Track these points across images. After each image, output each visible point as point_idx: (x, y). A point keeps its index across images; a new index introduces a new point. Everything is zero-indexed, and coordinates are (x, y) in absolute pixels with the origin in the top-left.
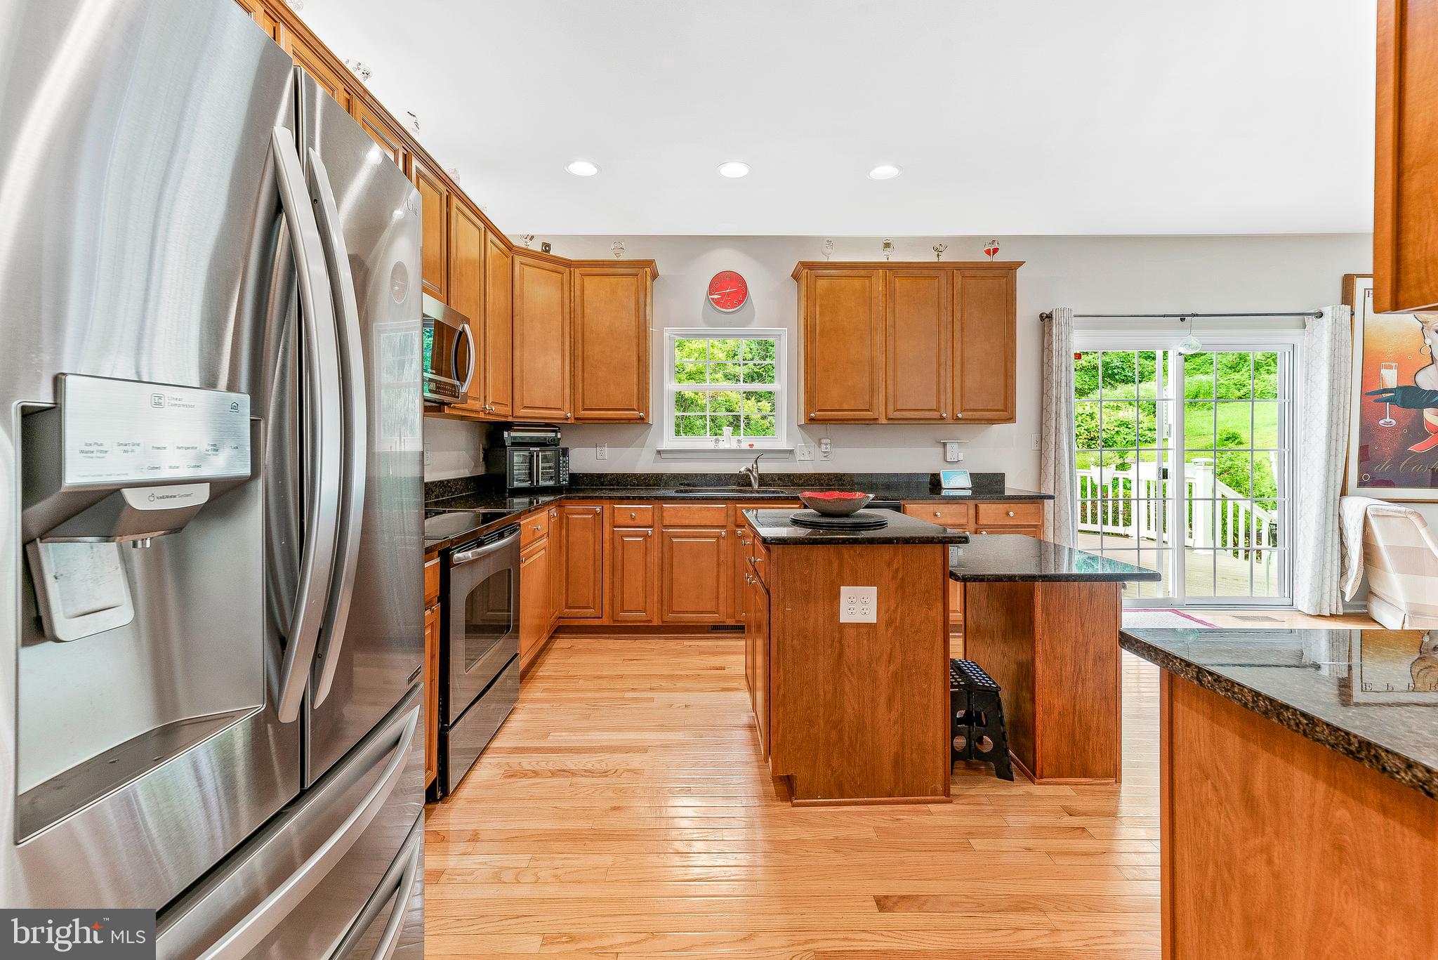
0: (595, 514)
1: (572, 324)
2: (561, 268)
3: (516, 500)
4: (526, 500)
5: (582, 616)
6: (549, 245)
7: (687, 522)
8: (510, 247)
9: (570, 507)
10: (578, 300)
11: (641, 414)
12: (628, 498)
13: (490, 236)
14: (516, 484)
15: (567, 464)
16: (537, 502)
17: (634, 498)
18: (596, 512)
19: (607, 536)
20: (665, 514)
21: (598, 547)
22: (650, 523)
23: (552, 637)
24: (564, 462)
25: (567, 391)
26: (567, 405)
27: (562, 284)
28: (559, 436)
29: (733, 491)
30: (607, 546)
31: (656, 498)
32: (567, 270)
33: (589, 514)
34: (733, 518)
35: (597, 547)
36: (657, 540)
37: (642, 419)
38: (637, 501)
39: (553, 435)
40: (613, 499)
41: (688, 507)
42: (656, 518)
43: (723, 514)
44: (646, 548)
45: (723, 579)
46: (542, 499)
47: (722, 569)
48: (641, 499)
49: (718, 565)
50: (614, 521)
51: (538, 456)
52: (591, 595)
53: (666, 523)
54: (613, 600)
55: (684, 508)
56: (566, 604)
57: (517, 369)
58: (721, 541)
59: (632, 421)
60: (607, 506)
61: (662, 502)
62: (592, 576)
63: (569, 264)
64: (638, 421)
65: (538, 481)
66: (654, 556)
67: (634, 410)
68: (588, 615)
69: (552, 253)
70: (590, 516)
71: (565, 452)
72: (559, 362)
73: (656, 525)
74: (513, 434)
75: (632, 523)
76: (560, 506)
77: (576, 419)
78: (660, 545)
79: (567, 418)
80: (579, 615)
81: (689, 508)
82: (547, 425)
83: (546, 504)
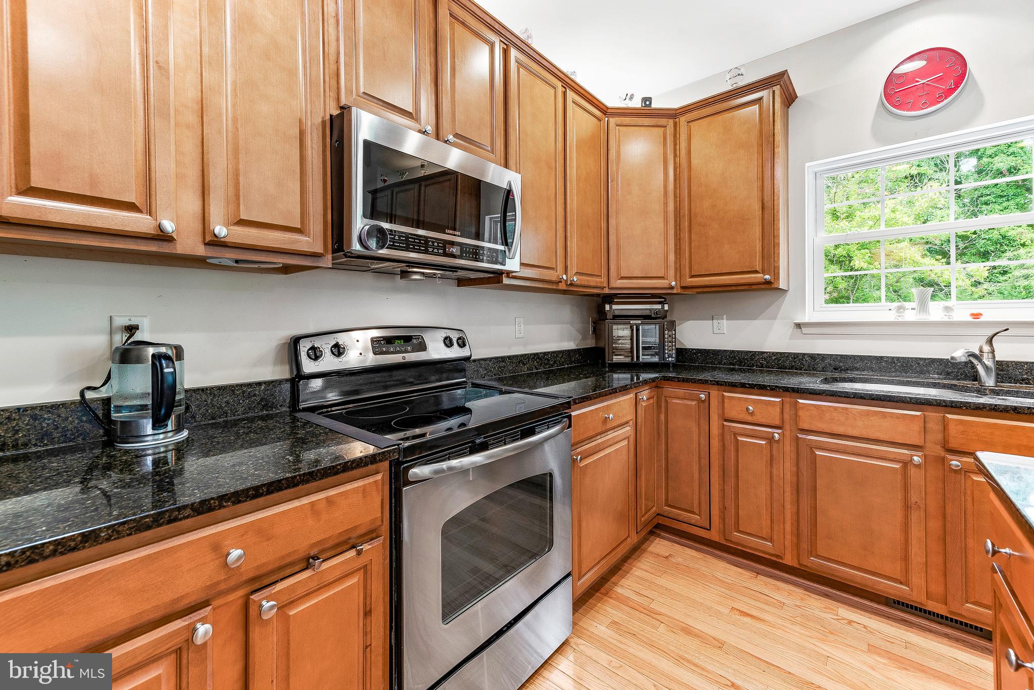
0: (700, 401)
1: (678, 182)
2: (663, 121)
3: (615, 376)
4: (629, 376)
5: (686, 520)
6: (650, 99)
7: (841, 430)
8: (605, 110)
9: (670, 390)
10: (683, 152)
11: (767, 277)
12: (743, 385)
13: (571, 95)
14: (616, 359)
15: (674, 339)
16: (638, 379)
17: (752, 386)
18: (700, 398)
19: (715, 430)
20: (801, 413)
21: (704, 442)
22: (777, 422)
23: (651, 533)
24: (670, 336)
25: (672, 257)
26: (672, 272)
27: (665, 139)
28: (666, 307)
29: (935, 385)
30: (715, 443)
31: (786, 389)
32: (671, 122)
33: (692, 400)
34: (940, 436)
35: (702, 441)
36: (788, 448)
37: (768, 283)
38: (756, 390)
39: (659, 307)
40: (722, 385)
41: (843, 408)
42: (786, 416)
43: (916, 427)
44: (772, 456)
45: (916, 533)
46: (644, 376)
47: (915, 517)
48: (762, 388)
49: (907, 507)
50: (723, 413)
51: (638, 330)
52: (696, 497)
53: (805, 426)
54: (724, 513)
55: (835, 408)
56: (667, 500)
57: (612, 238)
58: (912, 471)
59: (754, 287)
60: (714, 393)
61: (798, 395)
62: (696, 476)
63: (673, 114)
64: (763, 286)
65: (638, 357)
66: (786, 468)
67: (756, 272)
68: (693, 522)
69: (654, 106)
70: (694, 403)
71: (672, 325)
72: (661, 225)
73: (787, 427)
74: (614, 307)
75: (749, 419)
76: (657, 387)
77: (683, 288)
78: (794, 456)
79: (672, 288)
80: (681, 519)
81: (846, 409)
82: (654, 296)
83: (646, 382)
